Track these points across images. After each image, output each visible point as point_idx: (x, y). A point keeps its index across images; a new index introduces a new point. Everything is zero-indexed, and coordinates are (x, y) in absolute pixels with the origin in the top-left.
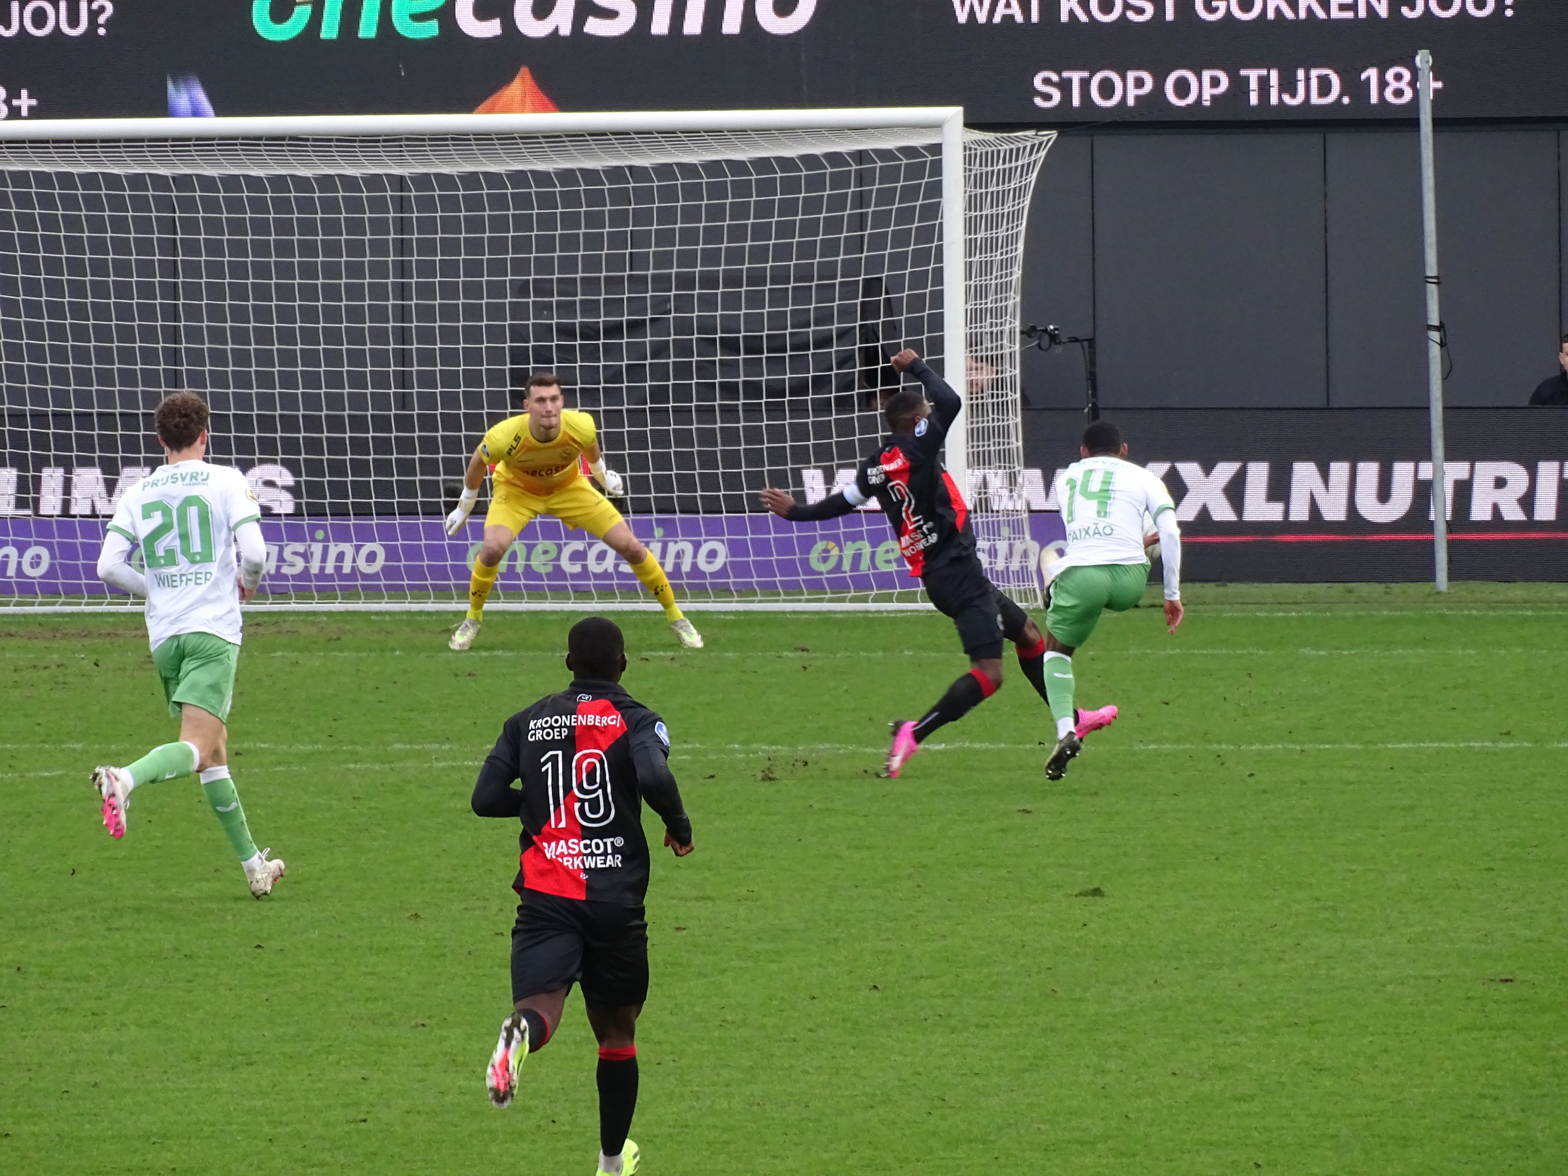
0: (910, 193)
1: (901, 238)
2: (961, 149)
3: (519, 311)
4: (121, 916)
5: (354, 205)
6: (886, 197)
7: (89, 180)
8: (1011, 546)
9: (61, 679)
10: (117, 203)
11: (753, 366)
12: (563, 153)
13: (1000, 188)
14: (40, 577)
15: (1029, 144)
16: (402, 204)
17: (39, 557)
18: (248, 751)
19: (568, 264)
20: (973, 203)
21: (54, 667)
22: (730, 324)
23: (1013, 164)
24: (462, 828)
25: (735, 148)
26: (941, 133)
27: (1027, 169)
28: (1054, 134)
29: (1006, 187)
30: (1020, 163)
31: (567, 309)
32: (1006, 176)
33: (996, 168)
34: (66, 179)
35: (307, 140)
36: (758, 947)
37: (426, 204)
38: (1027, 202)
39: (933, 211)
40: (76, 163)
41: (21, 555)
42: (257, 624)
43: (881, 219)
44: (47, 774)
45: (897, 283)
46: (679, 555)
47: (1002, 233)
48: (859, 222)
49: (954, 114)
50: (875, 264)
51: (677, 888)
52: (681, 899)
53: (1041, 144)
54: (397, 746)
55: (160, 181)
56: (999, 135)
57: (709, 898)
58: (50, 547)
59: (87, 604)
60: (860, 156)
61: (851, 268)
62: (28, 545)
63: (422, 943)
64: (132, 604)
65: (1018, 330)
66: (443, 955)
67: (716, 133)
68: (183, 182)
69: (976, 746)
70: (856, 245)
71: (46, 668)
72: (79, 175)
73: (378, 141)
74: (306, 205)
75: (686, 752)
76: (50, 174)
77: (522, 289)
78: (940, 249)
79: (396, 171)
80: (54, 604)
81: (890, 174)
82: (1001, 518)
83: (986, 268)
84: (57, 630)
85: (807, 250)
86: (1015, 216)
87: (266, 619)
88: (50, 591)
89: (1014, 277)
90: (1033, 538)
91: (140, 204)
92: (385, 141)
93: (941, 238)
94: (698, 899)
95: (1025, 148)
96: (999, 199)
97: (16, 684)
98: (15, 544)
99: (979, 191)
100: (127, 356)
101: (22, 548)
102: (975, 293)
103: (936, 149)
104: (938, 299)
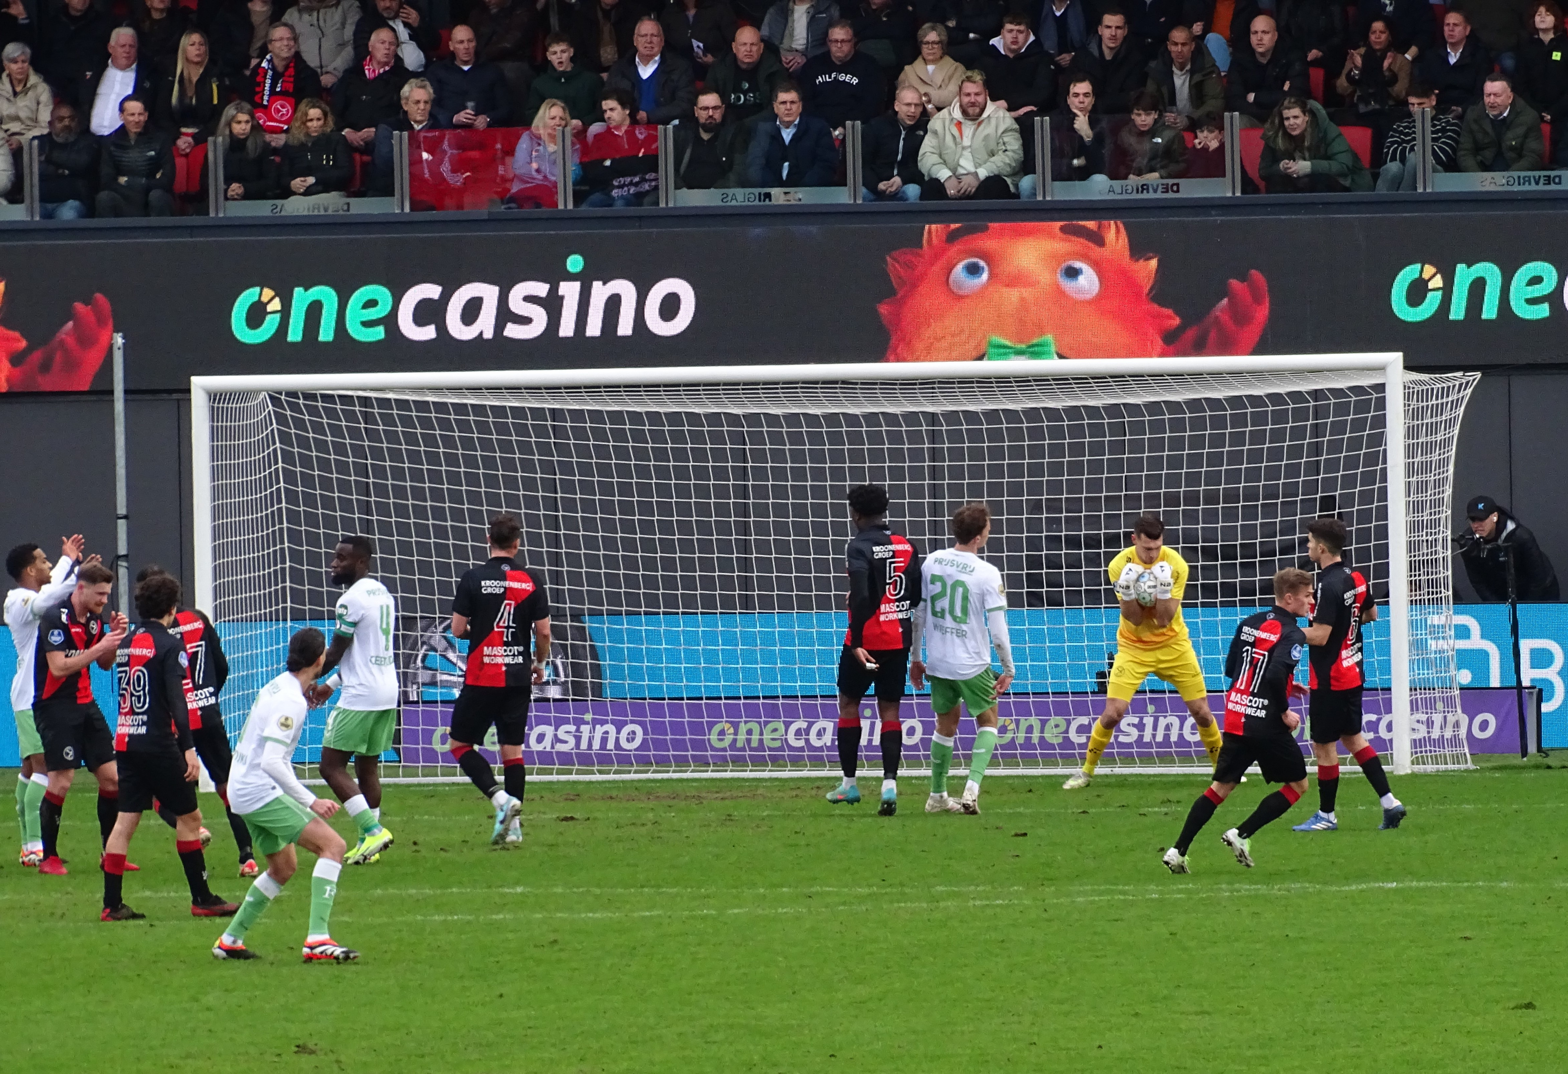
0: (1359, 425)
1: (1351, 463)
2: (1402, 387)
3: (1034, 525)
4: (717, 1031)
5: (895, 437)
6: (1339, 428)
7: (674, 418)
8: (1445, 717)
9: (656, 835)
10: (697, 437)
11: (1229, 570)
12: (1071, 394)
13: (1434, 420)
14: (636, 750)
15: (1457, 383)
16: (934, 437)
17: (634, 733)
18: (817, 893)
19: (1075, 486)
20: (1411, 432)
21: (650, 824)
22: (1210, 535)
23: (1445, 400)
24: (997, 956)
25: (1213, 389)
26: (1385, 374)
27: (1455, 404)
28: (1478, 375)
29: (1439, 419)
30: (1450, 399)
31: (1074, 523)
32: (1439, 410)
33: (1430, 403)
34: (654, 417)
35: (856, 384)
36: (1249, 1053)
37: (957, 437)
38: (1457, 432)
39: (1378, 440)
40: (663, 404)
41: (618, 732)
42: (818, 788)
43: (1335, 446)
44: (647, 914)
45: (1348, 500)
46: (1168, 727)
47: (1435, 457)
48: (1316, 449)
49: (1394, 359)
50: (1330, 484)
51: (1179, 1004)
52: (1182, 1013)
53: (1467, 383)
54: (940, 888)
55: (733, 419)
56: (1432, 376)
57: (1208, 1013)
58: (642, 724)
59: (674, 772)
60: (1316, 394)
61: (1310, 487)
62: (625, 723)
63: (969, 1051)
64: (712, 771)
65: (1449, 538)
66: (987, 1061)
67: (1197, 376)
68: (753, 419)
69: (1422, 884)
70: (1314, 468)
71: (643, 825)
72: (665, 414)
73: (915, 384)
74: (856, 438)
75: (1180, 891)
76: (641, 413)
77: (1036, 507)
78: (1384, 471)
79: (930, 409)
80: (647, 772)
81: (1342, 410)
82: (1437, 695)
83: (1422, 487)
84: (650, 794)
85: (1273, 474)
86: (1446, 443)
87: (825, 783)
88: (644, 761)
89: (1446, 495)
90: (1464, 712)
91: (717, 437)
92: (921, 384)
93: (1385, 462)
94: (1197, 1013)
95: (1454, 386)
96: (1433, 429)
97: (619, 840)
98: (613, 722)
99: (1416, 422)
100: (707, 564)
101: (619, 727)
102: (1415, 507)
103: (1381, 388)
104: (1383, 513)
